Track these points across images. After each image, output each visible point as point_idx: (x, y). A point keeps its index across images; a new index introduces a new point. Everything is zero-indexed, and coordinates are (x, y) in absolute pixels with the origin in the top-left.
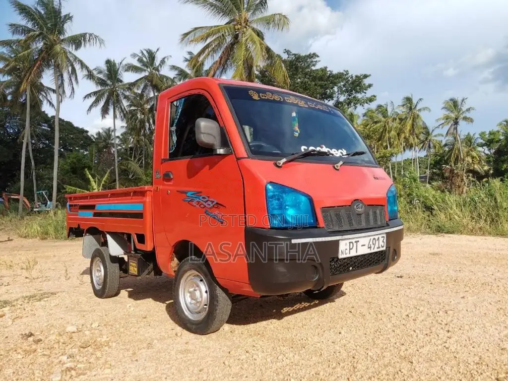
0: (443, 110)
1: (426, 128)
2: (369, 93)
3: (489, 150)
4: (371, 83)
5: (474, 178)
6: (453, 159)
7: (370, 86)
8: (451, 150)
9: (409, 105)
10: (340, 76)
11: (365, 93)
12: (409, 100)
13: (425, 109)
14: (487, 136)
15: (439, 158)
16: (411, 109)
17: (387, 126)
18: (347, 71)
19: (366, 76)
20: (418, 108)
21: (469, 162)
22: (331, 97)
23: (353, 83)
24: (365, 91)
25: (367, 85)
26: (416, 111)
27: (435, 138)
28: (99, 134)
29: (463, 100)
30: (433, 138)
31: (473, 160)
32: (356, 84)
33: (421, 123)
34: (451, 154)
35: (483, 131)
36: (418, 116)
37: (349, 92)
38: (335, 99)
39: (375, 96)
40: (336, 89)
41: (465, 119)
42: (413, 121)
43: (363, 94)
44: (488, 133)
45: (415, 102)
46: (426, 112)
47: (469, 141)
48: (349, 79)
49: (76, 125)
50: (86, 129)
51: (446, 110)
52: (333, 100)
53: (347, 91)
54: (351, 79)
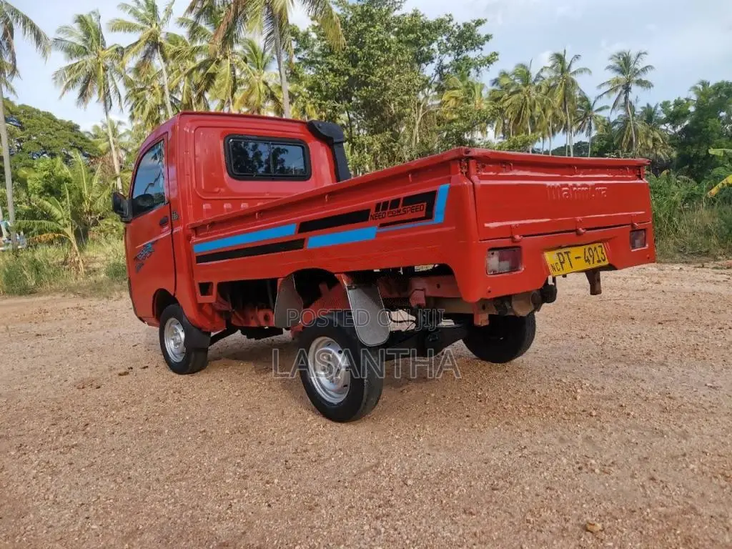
0: (608, 71)
1: (584, 99)
2: (487, 50)
3: (674, 128)
4: (490, 33)
5: (649, 170)
6: (625, 145)
7: (488, 37)
8: (622, 131)
9: (560, 65)
10: (440, 26)
11: (482, 49)
12: (559, 58)
13: (581, 71)
14: (672, 108)
15: (605, 142)
16: (563, 71)
17: (528, 99)
18: (450, 15)
19: (479, 23)
20: (573, 70)
21: (649, 147)
22: (429, 59)
23: (461, 35)
24: (480, 46)
25: (483, 36)
26: (568, 75)
27: (599, 113)
28: (96, 128)
29: (639, 55)
30: (595, 114)
31: (654, 144)
32: (467, 37)
33: (577, 93)
34: (623, 137)
35: (666, 100)
36: (573, 82)
37: (458, 49)
38: (436, 61)
39: (496, 54)
40: (435, 46)
41: (640, 83)
42: (565, 89)
43: (478, 51)
44: (672, 103)
45: (568, 60)
46: (585, 75)
47: (649, 115)
48: (454, 29)
49: (59, 117)
50: (75, 122)
51: (612, 70)
52: (432, 62)
53: (454, 48)
54: (457, 30)
